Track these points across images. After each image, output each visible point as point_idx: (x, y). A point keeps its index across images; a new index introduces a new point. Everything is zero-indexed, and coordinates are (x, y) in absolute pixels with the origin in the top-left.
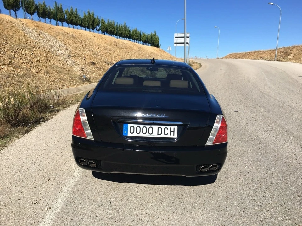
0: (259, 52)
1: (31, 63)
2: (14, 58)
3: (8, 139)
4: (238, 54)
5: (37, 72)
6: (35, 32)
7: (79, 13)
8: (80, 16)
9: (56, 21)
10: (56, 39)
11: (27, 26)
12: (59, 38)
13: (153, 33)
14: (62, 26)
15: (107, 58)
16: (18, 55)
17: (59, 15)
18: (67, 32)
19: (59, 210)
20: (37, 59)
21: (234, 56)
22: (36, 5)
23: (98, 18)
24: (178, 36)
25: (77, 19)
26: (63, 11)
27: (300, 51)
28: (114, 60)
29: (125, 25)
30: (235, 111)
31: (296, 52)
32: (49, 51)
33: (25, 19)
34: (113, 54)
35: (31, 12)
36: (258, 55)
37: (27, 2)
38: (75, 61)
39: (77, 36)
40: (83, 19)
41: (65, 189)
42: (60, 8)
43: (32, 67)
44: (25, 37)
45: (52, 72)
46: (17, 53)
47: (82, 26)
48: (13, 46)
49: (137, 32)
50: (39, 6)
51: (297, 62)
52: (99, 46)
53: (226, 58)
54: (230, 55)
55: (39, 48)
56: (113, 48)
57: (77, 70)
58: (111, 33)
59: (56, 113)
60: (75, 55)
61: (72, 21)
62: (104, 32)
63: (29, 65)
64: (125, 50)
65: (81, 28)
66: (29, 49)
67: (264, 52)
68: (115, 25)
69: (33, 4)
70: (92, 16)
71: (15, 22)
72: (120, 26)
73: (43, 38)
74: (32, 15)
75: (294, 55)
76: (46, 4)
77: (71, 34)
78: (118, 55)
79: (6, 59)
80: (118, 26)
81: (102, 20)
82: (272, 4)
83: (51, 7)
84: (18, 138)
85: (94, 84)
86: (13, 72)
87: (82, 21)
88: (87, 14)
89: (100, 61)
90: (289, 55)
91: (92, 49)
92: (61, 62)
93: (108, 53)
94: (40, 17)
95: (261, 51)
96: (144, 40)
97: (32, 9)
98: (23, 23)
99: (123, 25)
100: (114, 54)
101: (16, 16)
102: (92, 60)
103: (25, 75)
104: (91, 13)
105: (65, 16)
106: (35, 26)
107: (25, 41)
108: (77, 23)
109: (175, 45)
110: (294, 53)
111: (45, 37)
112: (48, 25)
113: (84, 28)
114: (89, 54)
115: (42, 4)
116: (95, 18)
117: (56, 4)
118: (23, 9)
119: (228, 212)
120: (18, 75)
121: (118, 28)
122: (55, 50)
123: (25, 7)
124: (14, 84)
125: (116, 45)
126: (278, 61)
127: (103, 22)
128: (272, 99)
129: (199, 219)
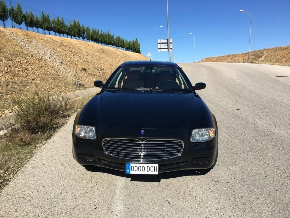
0: (232, 55)
1: (26, 70)
2: (10, 66)
3: (33, 145)
4: (213, 57)
5: (33, 80)
6: (25, 41)
7: (65, 22)
8: (66, 25)
9: (43, 30)
10: (46, 47)
11: (18, 35)
12: (49, 46)
13: (135, 40)
14: (49, 34)
15: (97, 64)
16: (14, 63)
17: (46, 24)
18: (56, 40)
19: (123, 214)
20: (31, 67)
21: (210, 60)
22: (24, 15)
23: (83, 26)
24: (161, 42)
25: (63, 28)
26: (50, 20)
27: (270, 54)
28: (104, 66)
29: (109, 33)
30: (237, 109)
31: (267, 55)
32: (41, 59)
33: (14, 29)
34: (101, 61)
35: (19, 21)
36: (232, 58)
37: (15, 11)
38: (67, 68)
39: (65, 43)
40: (69, 27)
41: (117, 192)
42: (46, 17)
43: (28, 75)
44: (17, 46)
45: (47, 79)
46: (12, 61)
47: (68, 34)
48: (7, 55)
49: (120, 39)
50: (26, 16)
51: (269, 63)
52: (87, 53)
53: (203, 62)
54: (205, 59)
55: (32, 56)
56: (101, 54)
57: (70, 76)
58: (96, 41)
59: (68, 119)
60: (66, 62)
61: (58, 29)
62: (89, 40)
63: (25, 73)
64: (112, 56)
65: (68, 36)
66: (23, 57)
67: (237, 55)
68: (100, 33)
69: (21, 14)
70: (77, 24)
71: (5, 32)
72: (104, 34)
73: (34, 46)
74: (20, 25)
75: (265, 57)
76: (33, 14)
77: (60, 42)
78: (106, 61)
79: (3, 68)
80: (103, 34)
81: (88, 28)
82: (243, 11)
83: (38, 16)
84: (42, 144)
85: (89, 89)
86: (11, 80)
87: (68, 29)
88: (73, 23)
89: (90, 68)
90: (260, 57)
91: (82, 56)
92: (55, 70)
93: (97, 59)
94: (27, 26)
95: (234, 55)
96: (126, 47)
97: (20, 18)
98: (13, 32)
99: (107, 33)
100: (103, 60)
101: (4, 25)
102: (83, 67)
103: (23, 83)
104: (76, 22)
105: (52, 25)
106: (24, 35)
107: (18, 49)
108: (63, 31)
109: (159, 50)
110: (265, 56)
111: (36, 46)
112: (37, 34)
113: (71, 36)
114: (80, 61)
115: (30, 13)
116: (80, 27)
117: (43, 13)
118: (11, 18)
119: (286, 205)
120: (16, 83)
121: (102, 36)
122: (48, 58)
123: (13, 17)
124: (14, 91)
125: (103, 52)
126: (251, 63)
127: (88, 30)
128: (264, 97)
129: (263, 214)
